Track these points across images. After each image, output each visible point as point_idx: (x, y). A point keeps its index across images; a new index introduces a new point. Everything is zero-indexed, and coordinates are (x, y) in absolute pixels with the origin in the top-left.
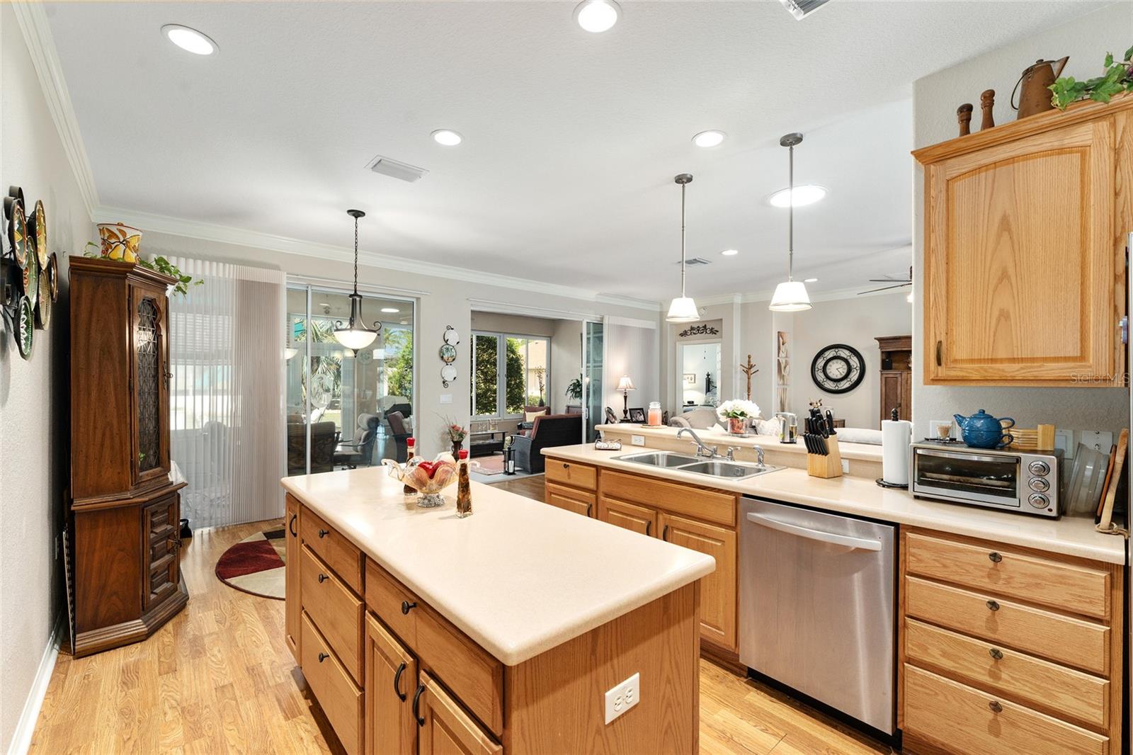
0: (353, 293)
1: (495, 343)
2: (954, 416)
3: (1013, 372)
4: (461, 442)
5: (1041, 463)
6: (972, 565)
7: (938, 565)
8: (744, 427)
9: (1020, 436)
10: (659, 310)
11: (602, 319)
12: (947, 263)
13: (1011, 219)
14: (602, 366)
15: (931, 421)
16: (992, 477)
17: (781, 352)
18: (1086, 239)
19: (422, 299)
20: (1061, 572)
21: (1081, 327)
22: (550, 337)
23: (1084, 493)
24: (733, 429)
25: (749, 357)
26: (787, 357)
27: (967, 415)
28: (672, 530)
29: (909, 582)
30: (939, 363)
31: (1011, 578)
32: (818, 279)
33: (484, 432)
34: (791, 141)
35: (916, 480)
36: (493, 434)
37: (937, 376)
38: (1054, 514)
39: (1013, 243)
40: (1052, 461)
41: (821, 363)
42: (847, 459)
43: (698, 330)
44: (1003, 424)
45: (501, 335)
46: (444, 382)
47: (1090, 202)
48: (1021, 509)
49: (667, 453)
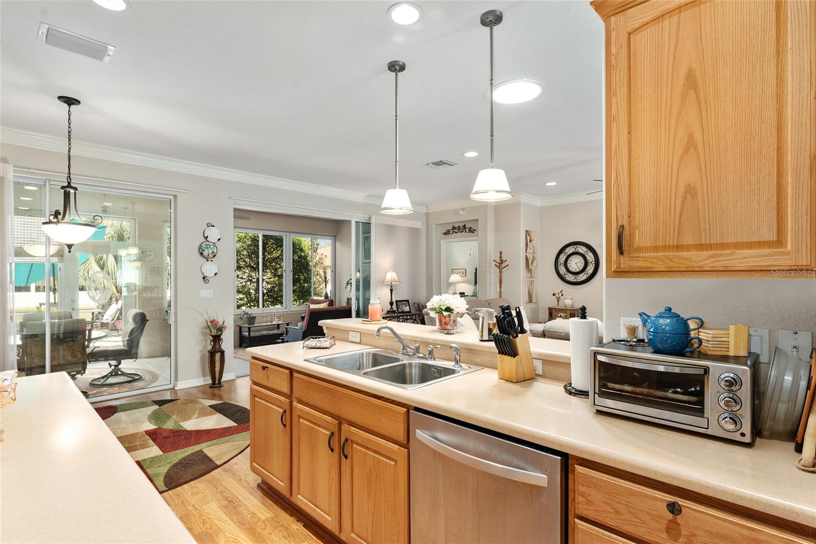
0: (66, 184)
1: (282, 242)
2: (639, 314)
3: (701, 261)
4: (220, 335)
5: (732, 375)
6: (649, 514)
7: (609, 510)
8: (451, 323)
9: (710, 339)
10: (425, 212)
11: (370, 218)
12: (629, 133)
13: (698, 73)
14: (370, 263)
15: (622, 318)
16: (679, 390)
17: (528, 248)
18: (783, 92)
19: (178, 196)
20: (754, 535)
21: (778, 203)
22: (335, 236)
23: (782, 408)
24: (441, 325)
25: (501, 253)
26: (534, 253)
27: (653, 313)
28: (352, 444)
29: (578, 528)
30: (621, 252)
31: (693, 535)
32: (557, 182)
33: (269, 324)
34: (492, 19)
35: (597, 391)
36: (278, 325)
37: (619, 267)
38: (747, 439)
39: (699, 103)
40: (744, 371)
41: (562, 258)
42: (541, 359)
43: (459, 229)
44: (692, 325)
45: (288, 234)
46: (204, 278)
47: (786, 45)
48: (709, 432)
49: (374, 350)
